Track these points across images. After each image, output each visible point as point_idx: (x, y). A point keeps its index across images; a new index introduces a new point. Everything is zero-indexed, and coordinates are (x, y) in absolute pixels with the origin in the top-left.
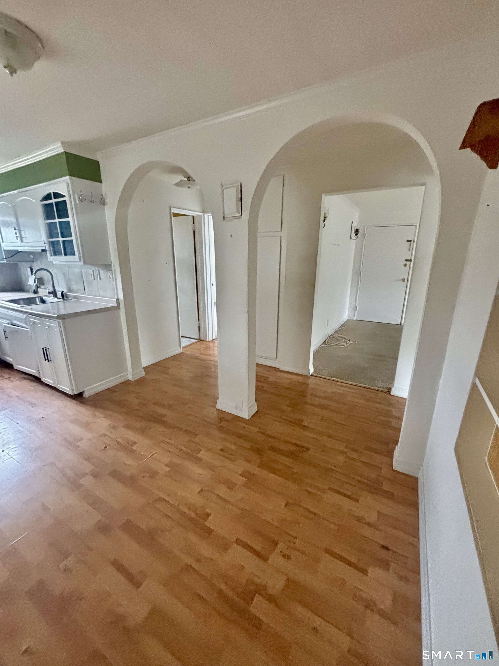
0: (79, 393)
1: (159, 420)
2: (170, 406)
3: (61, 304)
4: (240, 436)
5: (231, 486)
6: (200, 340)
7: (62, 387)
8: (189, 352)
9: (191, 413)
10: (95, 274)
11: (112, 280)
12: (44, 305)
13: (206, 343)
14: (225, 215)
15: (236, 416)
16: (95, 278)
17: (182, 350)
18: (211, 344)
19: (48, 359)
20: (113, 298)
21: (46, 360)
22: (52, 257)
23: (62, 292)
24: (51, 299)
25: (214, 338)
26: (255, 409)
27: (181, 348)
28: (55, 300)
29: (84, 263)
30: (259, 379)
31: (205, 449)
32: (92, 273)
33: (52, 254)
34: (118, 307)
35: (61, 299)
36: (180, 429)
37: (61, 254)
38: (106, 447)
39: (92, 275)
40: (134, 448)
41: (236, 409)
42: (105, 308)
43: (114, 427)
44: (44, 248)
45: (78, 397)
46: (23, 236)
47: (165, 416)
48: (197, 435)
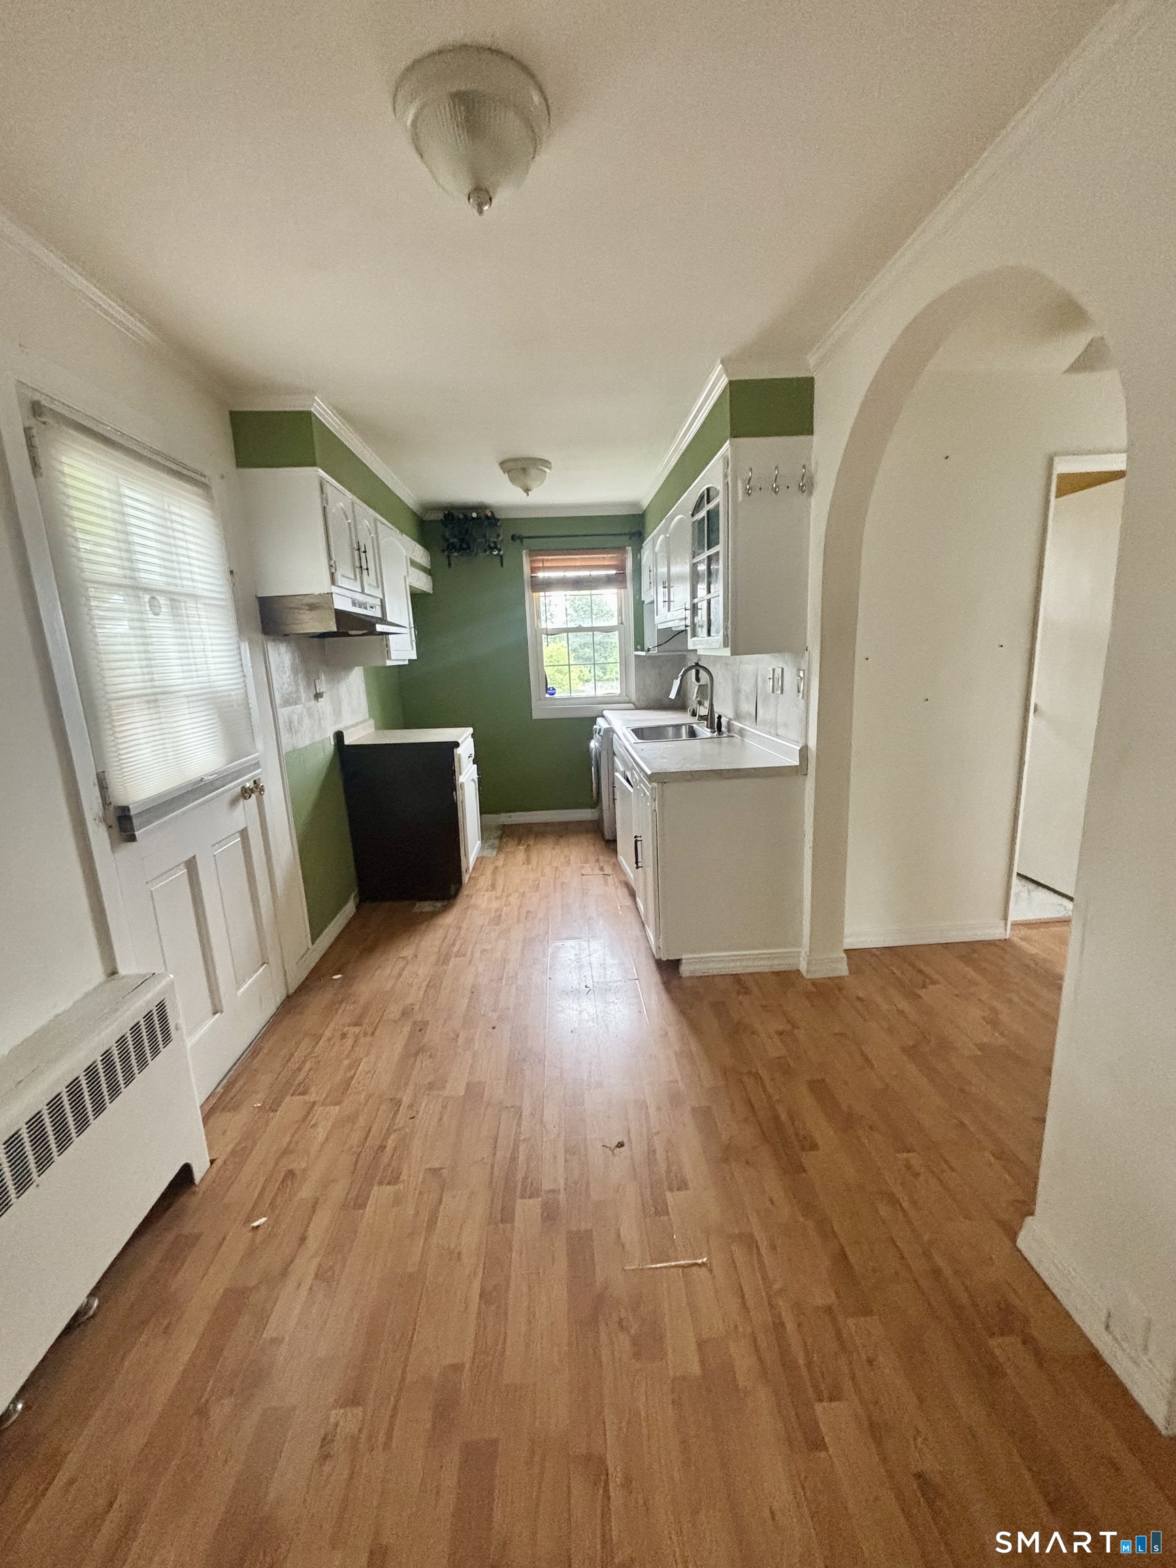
0: (673, 961)
1: (790, 1152)
3: (713, 743)
7: (649, 931)
8: (1033, 946)
10: (776, 681)
11: (801, 695)
12: (691, 743)
16: (774, 689)
17: (1009, 931)
19: (637, 862)
20: (796, 743)
22: (692, 639)
23: (719, 717)
24: (701, 730)
27: (1006, 924)
28: (709, 733)
32: (771, 676)
33: (695, 633)
34: (800, 770)
35: (715, 732)
36: (825, 1230)
37: (704, 633)
38: (621, 1145)
39: (771, 682)
40: (670, 1196)
42: (783, 768)
43: (675, 1097)
45: (670, 969)
46: (672, 599)
47: (814, 1147)
48: (867, 1311)
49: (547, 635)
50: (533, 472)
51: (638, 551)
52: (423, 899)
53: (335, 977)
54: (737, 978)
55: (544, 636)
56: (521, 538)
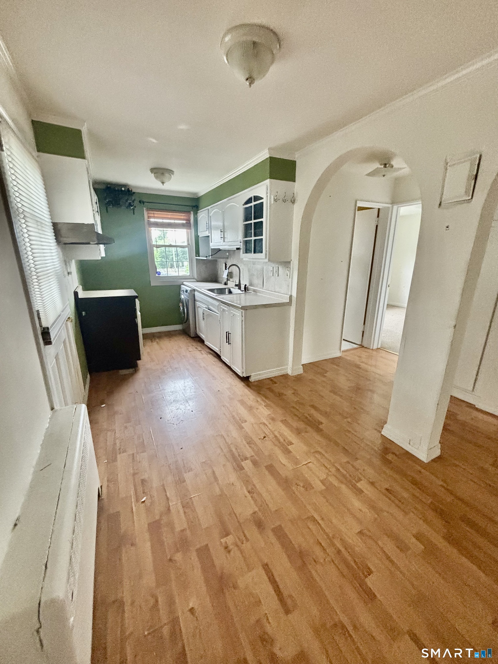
0: (247, 377)
1: (316, 426)
2: (326, 414)
3: (243, 295)
4: (414, 482)
5: (403, 547)
6: (362, 346)
7: (235, 368)
8: (349, 357)
9: (350, 430)
10: (275, 271)
11: (289, 277)
12: (230, 296)
13: (368, 350)
14: (442, 201)
15: (407, 453)
16: (274, 275)
17: (341, 354)
18: (374, 353)
19: (229, 342)
20: (287, 295)
21: (227, 342)
22: (244, 254)
23: (246, 285)
24: (236, 290)
25: (379, 346)
26: (437, 453)
27: (340, 352)
28: (239, 291)
29: (269, 260)
30: (450, 416)
31: (366, 480)
32: (272, 270)
33: (244, 252)
34: (290, 303)
35: (243, 291)
36: (337, 444)
37: (251, 252)
38: (265, 437)
39: (272, 272)
40: (289, 447)
41: (409, 444)
42: (279, 304)
43: (273, 419)
44: (239, 247)
45: (245, 380)
46: (226, 236)
47: (322, 423)
48: (357, 459)
49: (157, 247)
50: (167, 175)
51: (196, 214)
52: (121, 369)
53: (102, 406)
54: (270, 379)
55: (155, 248)
56: (143, 202)
